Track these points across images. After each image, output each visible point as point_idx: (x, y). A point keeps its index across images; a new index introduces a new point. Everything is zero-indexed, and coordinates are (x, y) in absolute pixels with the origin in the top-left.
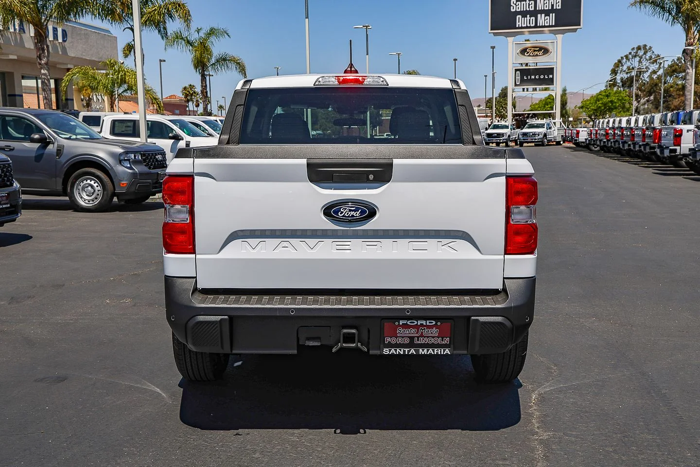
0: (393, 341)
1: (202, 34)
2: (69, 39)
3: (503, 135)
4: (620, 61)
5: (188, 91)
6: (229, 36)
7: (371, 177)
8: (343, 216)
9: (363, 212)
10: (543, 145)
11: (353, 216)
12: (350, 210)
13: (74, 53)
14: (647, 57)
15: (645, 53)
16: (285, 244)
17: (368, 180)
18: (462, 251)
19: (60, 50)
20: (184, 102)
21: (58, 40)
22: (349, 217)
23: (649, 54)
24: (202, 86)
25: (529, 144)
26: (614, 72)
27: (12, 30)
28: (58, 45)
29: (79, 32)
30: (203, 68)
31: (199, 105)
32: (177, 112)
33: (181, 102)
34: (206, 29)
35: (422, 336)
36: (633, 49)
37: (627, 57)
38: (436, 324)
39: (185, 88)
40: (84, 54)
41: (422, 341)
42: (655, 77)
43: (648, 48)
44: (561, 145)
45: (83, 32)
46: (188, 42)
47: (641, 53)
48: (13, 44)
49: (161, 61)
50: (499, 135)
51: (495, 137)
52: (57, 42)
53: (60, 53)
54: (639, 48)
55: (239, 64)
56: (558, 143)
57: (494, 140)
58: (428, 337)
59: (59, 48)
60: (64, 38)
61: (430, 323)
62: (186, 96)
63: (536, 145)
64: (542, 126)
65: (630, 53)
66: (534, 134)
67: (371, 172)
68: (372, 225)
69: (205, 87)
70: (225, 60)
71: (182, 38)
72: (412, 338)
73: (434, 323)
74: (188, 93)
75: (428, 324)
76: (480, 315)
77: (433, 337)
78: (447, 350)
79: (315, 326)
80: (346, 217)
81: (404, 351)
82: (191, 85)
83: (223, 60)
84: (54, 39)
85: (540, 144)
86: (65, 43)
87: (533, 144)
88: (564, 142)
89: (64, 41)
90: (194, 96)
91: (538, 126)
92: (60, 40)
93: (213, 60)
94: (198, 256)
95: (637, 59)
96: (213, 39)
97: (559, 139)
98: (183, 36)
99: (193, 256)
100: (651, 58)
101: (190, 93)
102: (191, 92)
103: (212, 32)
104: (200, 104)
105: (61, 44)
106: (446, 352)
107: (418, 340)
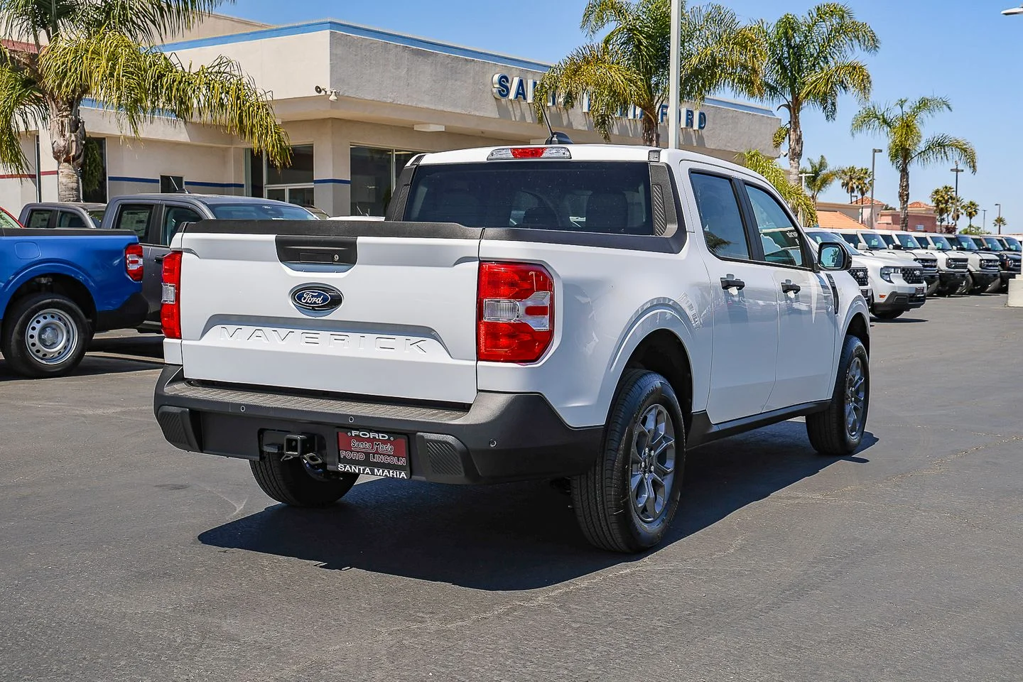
0: (349, 455)
1: (906, 108)
2: (709, 125)
5: (942, 196)
6: (949, 108)
7: (337, 257)
8: (306, 303)
9: (325, 299)
11: (315, 303)
12: (313, 296)
13: (714, 144)
16: (259, 333)
17: (332, 261)
18: (431, 352)
19: (694, 140)
20: (932, 212)
21: (692, 126)
22: (311, 303)
24: (901, 186)
27: (631, 116)
28: (692, 133)
29: (724, 116)
30: (905, 160)
31: (958, 217)
32: (921, 227)
33: (929, 212)
34: (913, 100)
35: (377, 453)
38: (389, 438)
39: (937, 192)
40: (729, 145)
41: (377, 459)
45: (730, 115)
46: (885, 121)
48: (631, 136)
49: (875, 151)
52: (691, 130)
53: (695, 144)
55: (966, 151)
58: (384, 455)
59: (694, 137)
60: (702, 124)
61: (382, 437)
62: (938, 202)
67: (336, 252)
68: (336, 315)
69: (906, 186)
70: (941, 145)
71: (876, 117)
72: (367, 454)
73: (387, 437)
74: (941, 199)
75: (381, 438)
76: (425, 431)
77: (389, 456)
78: (403, 473)
79: (274, 430)
80: (308, 303)
81: (359, 469)
82: (946, 187)
83: (940, 145)
84: (687, 125)
86: (704, 131)
89: (700, 128)
90: (952, 203)
92: (696, 127)
93: (922, 146)
94: (183, 341)
96: (923, 115)
98: (877, 113)
99: (179, 341)
101: (944, 198)
102: (946, 198)
103: (924, 104)
104: (961, 215)
105: (696, 132)
106: (401, 476)
107: (374, 458)
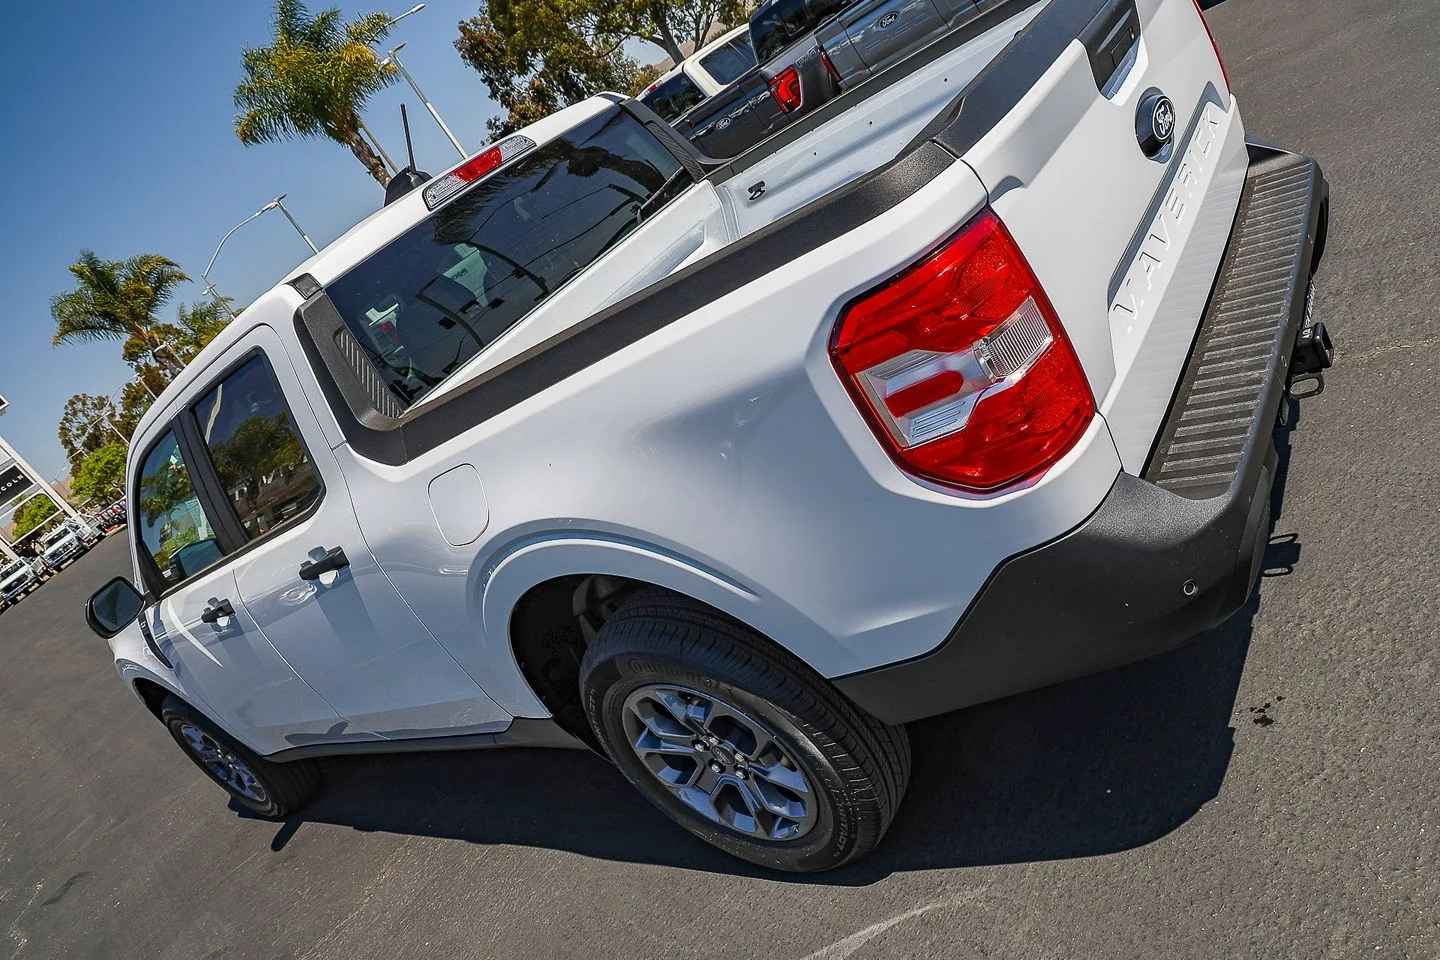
3: (24, 577)
4: (62, 429)
10: (86, 550)
14: (90, 406)
15: (84, 404)
23: (89, 402)
25: (68, 563)
26: (67, 443)
36: (66, 407)
37: (65, 419)
42: (118, 418)
43: (81, 397)
44: (105, 537)
47: (79, 406)
50: (20, 580)
51: (17, 586)
54: (72, 403)
56: (100, 538)
57: (20, 589)
63: (75, 559)
64: (66, 532)
65: (67, 414)
66: (65, 547)
85: (83, 551)
87: (72, 560)
88: (106, 532)
91: (60, 537)
95: (80, 414)
97: (98, 533)
100: (94, 405)
